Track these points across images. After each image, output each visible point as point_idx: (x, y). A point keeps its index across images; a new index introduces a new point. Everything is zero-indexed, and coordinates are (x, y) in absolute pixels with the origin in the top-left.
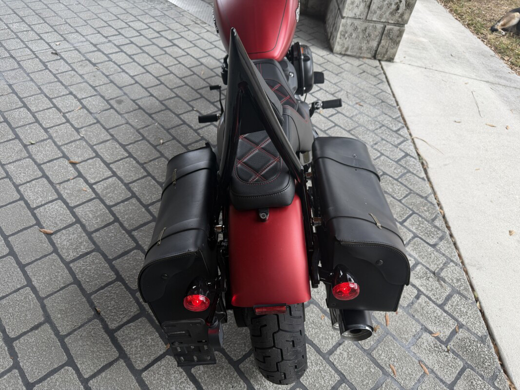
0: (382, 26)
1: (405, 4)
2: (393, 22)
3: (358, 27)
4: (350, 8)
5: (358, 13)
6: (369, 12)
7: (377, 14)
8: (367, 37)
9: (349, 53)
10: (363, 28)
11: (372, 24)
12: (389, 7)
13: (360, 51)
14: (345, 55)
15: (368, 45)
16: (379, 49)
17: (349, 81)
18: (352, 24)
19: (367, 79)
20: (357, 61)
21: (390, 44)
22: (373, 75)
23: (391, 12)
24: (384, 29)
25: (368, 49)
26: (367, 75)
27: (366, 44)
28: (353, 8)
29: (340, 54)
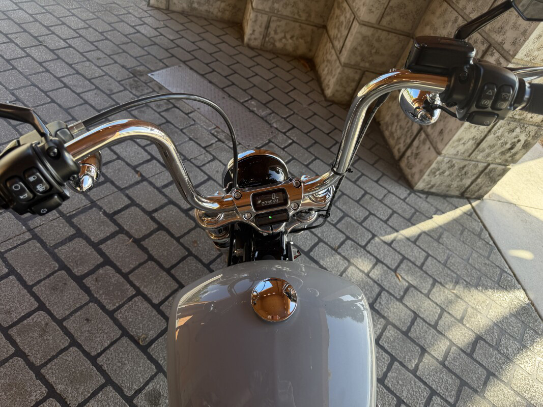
0: (486, 164)
1: (522, 144)
2: (500, 161)
3: (456, 165)
4: (454, 145)
5: (462, 151)
6: (477, 150)
7: (484, 153)
8: (462, 175)
9: (433, 190)
10: (461, 166)
11: (473, 163)
12: (502, 146)
13: (447, 189)
14: (428, 193)
15: (460, 183)
16: (471, 187)
17: (458, 254)
18: (449, 162)
19: (473, 244)
20: (446, 204)
21: (487, 183)
22: (475, 233)
23: (503, 152)
24: (486, 168)
25: (458, 187)
26: (470, 235)
27: (458, 181)
28: (458, 146)
29: (422, 192)
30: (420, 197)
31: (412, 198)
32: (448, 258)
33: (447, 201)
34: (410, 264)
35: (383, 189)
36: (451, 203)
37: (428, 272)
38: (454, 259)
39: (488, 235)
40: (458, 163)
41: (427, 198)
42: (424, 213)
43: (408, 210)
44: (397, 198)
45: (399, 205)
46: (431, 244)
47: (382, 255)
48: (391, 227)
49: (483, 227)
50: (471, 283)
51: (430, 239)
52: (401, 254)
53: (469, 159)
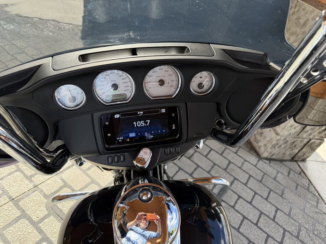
0: (308, 140)
2: (318, 138)
3: (289, 141)
4: (288, 129)
5: (293, 133)
6: (303, 131)
7: (308, 133)
8: (292, 147)
9: (273, 157)
10: (292, 141)
11: (300, 139)
12: (319, 129)
13: (283, 156)
14: (270, 160)
15: (291, 152)
16: (299, 154)
17: (297, 206)
18: (284, 139)
19: (305, 197)
20: (283, 167)
21: (309, 151)
22: (305, 188)
23: (320, 132)
24: (308, 142)
25: (290, 154)
26: (302, 190)
27: (290, 151)
28: (291, 129)
29: (267, 159)
30: (266, 163)
31: (261, 164)
32: (291, 210)
33: (283, 164)
34: (266, 218)
35: (241, 158)
36: (286, 166)
37: (279, 223)
38: (295, 210)
39: (314, 189)
40: (290, 140)
41: (270, 163)
42: (270, 175)
43: (259, 173)
44: (251, 165)
45: (253, 170)
46: (278, 200)
47: (246, 212)
48: (250, 188)
49: (309, 182)
50: (309, 229)
51: (277, 195)
52: (259, 210)
53: (297, 137)
